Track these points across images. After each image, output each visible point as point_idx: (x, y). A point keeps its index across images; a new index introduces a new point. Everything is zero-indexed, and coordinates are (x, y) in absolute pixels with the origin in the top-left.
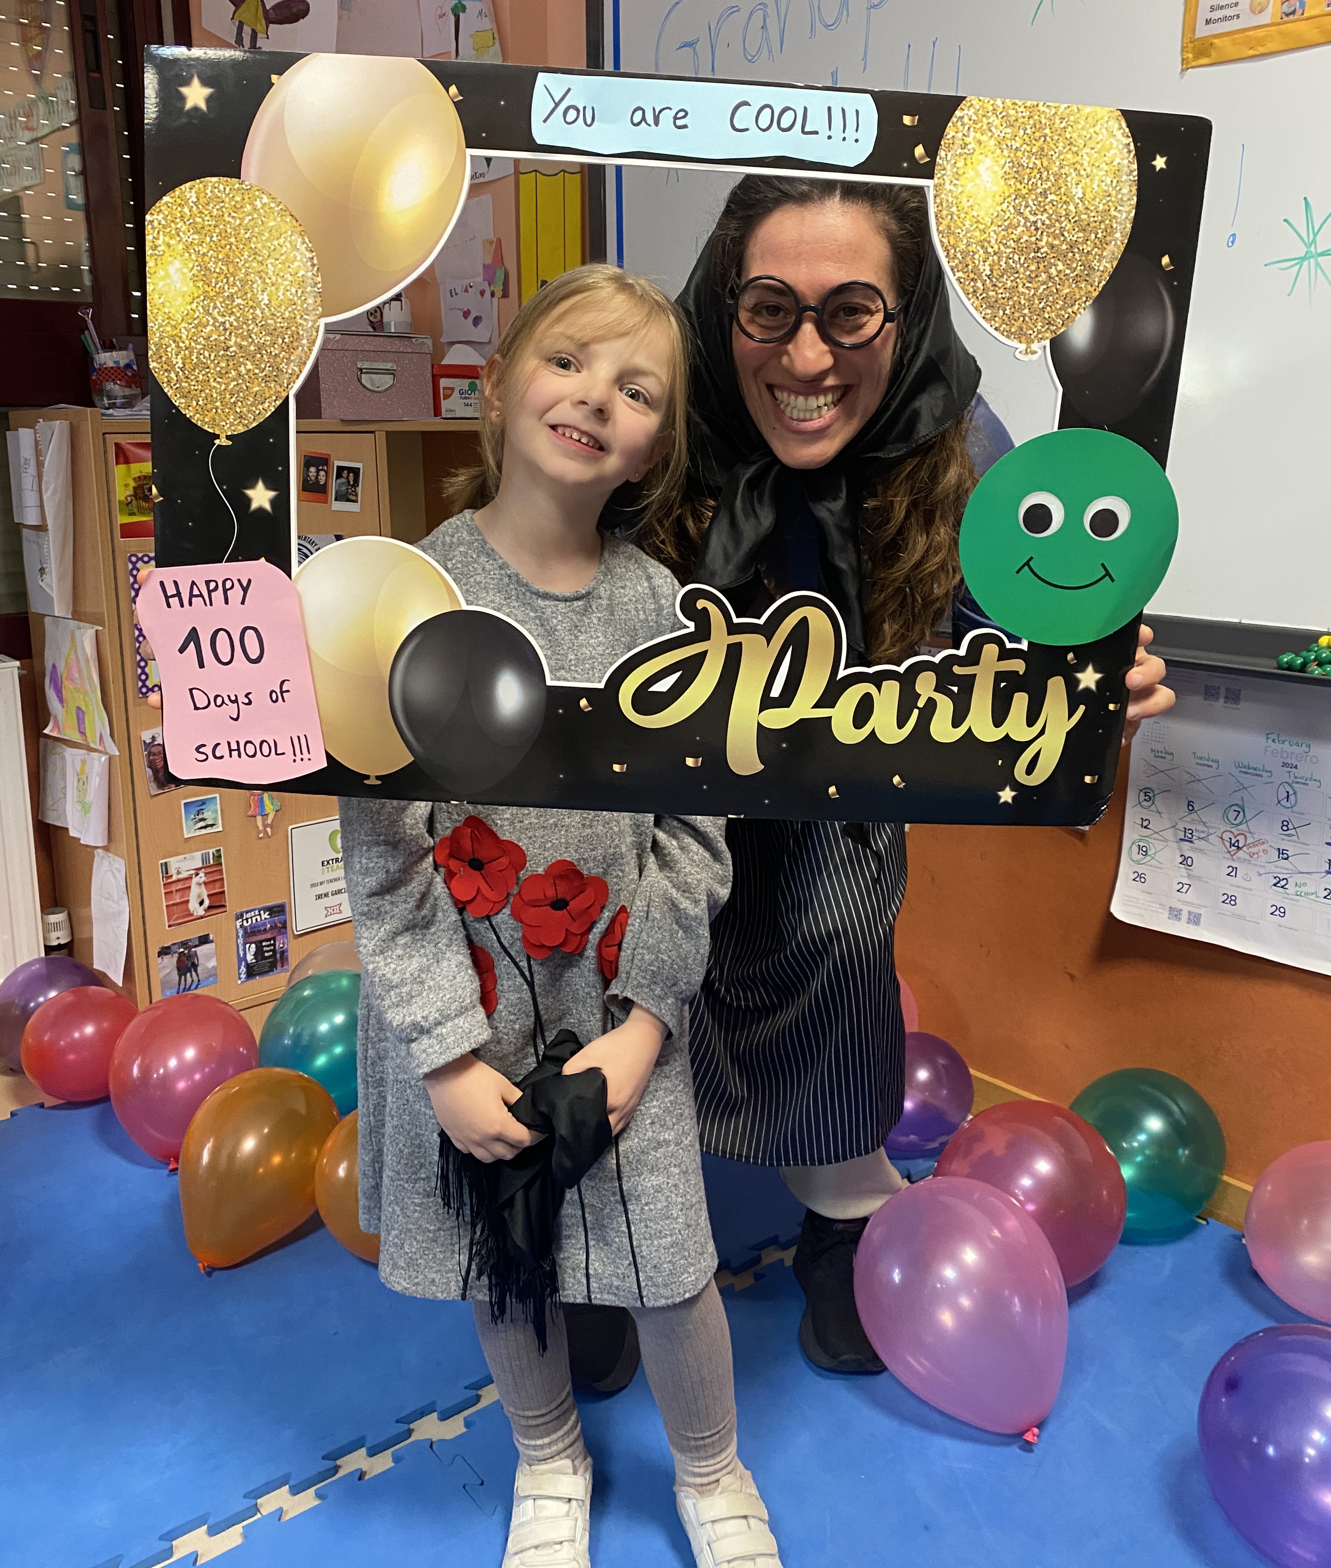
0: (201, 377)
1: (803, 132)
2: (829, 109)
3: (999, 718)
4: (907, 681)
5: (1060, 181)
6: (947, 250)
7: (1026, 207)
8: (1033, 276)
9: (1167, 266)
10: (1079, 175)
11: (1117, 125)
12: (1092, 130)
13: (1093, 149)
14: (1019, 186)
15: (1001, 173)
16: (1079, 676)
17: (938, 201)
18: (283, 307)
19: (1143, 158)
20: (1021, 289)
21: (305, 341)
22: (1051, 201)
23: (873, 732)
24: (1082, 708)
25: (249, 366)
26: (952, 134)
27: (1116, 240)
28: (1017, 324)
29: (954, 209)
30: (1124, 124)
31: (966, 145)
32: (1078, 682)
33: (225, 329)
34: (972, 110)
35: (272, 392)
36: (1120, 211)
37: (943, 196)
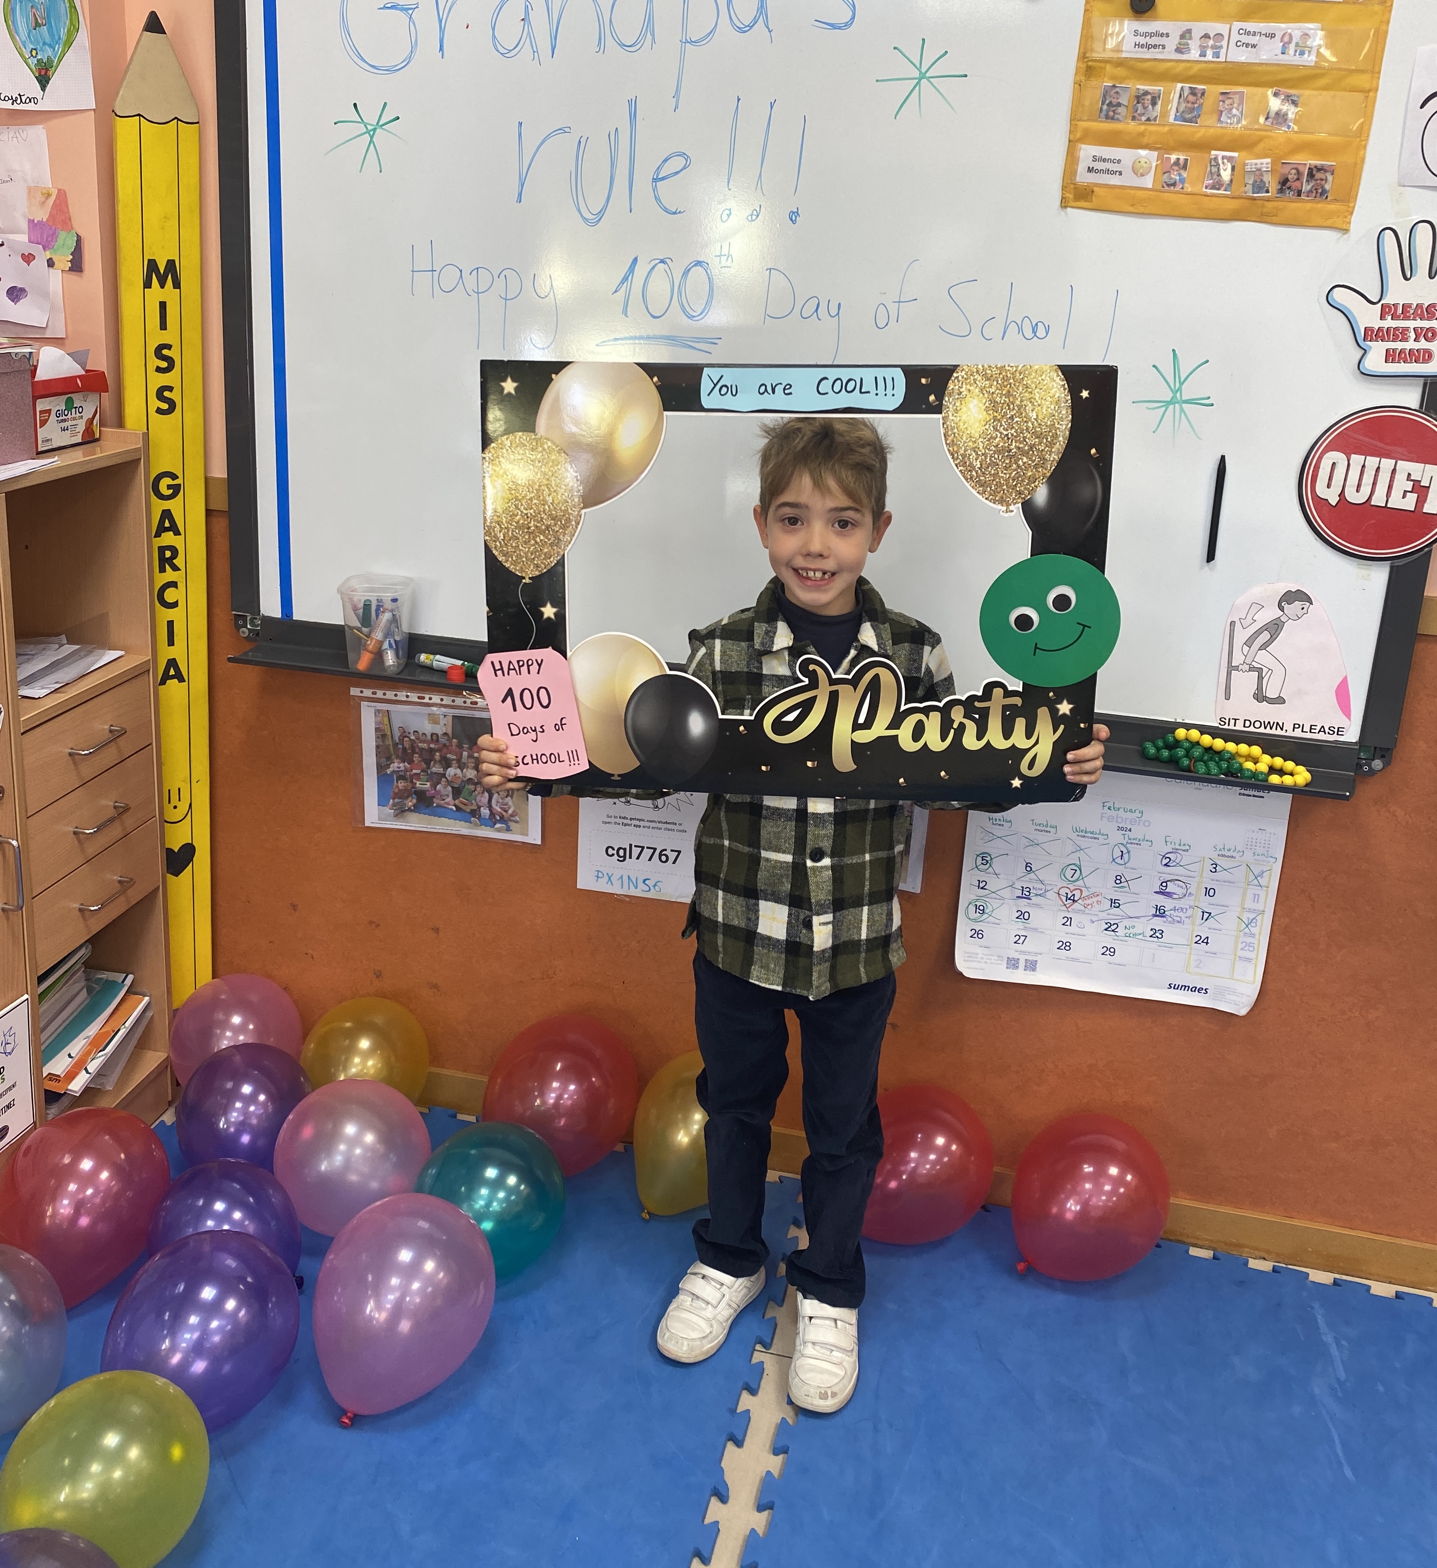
0: (514, 545)
1: (861, 392)
2: (876, 378)
3: (1007, 734)
4: (945, 712)
5: (1022, 409)
6: (952, 455)
7: (1001, 426)
8: (1008, 466)
9: (1095, 454)
10: (1033, 405)
11: (1055, 375)
12: (1040, 379)
13: (1041, 389)
14: (995, 413)
15: (984, 407)
16: (1059, 706)
17: (945, 426)
18: (561, 504)
19: (1074, 392)
20: (1001, 475)
21: (573, 523)
22: (1017, 422)
23: (926, 743)
24: (1062, 727)
25: (542, 537)
26: (952, 387)
27: (1060, 442)
28: (999, 495)
29: (955, 430)
30: (1060, 373)
31: (961, 393)
32: (1058, 710)
33: (528, 517)
34: (964, 372)
35: (555, 552)
36: (1061, 425)
37: (948, 423)
